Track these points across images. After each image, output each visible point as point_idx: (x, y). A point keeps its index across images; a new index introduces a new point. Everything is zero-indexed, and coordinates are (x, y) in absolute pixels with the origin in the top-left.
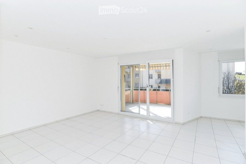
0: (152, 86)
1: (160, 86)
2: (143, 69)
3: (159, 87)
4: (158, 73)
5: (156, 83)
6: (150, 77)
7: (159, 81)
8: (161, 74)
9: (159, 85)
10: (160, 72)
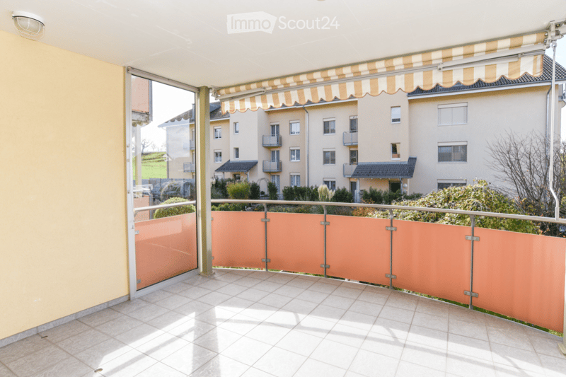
0: (335, 182)
1: (355, 183)
2: (253, 100)
3: (353, 185)
4: (350, 147)
5: (344, 175)
6: (329, 158)
7: (354, 171)
8: (359, 149)
9: (352, 180)
10: (356, 146)
